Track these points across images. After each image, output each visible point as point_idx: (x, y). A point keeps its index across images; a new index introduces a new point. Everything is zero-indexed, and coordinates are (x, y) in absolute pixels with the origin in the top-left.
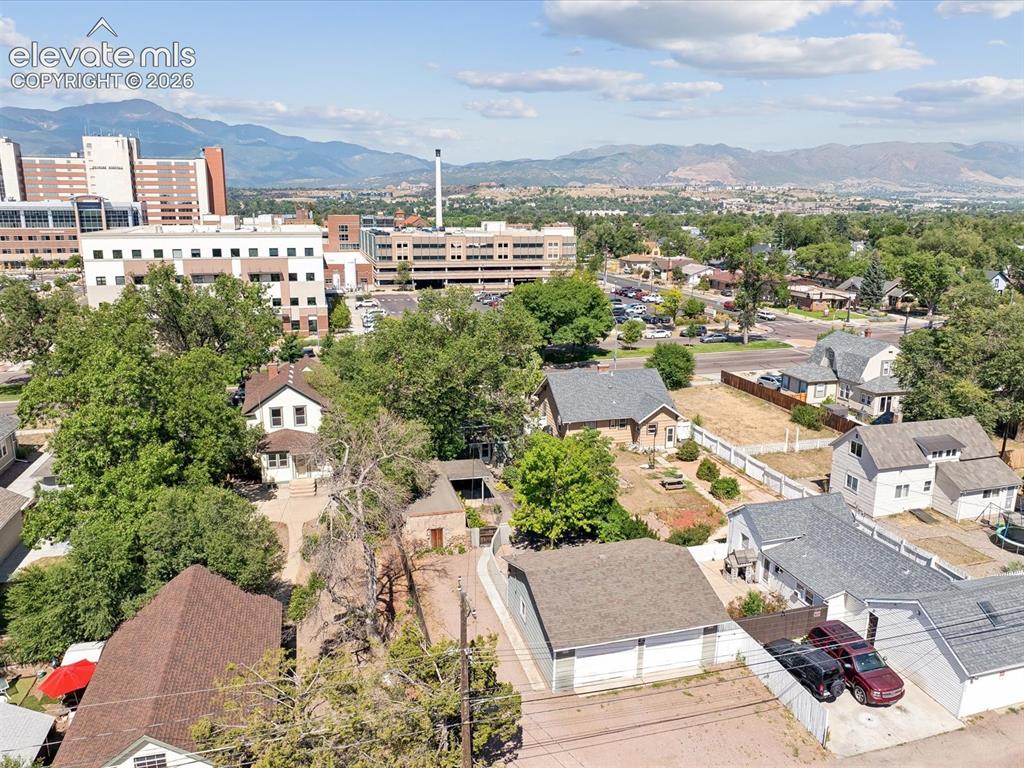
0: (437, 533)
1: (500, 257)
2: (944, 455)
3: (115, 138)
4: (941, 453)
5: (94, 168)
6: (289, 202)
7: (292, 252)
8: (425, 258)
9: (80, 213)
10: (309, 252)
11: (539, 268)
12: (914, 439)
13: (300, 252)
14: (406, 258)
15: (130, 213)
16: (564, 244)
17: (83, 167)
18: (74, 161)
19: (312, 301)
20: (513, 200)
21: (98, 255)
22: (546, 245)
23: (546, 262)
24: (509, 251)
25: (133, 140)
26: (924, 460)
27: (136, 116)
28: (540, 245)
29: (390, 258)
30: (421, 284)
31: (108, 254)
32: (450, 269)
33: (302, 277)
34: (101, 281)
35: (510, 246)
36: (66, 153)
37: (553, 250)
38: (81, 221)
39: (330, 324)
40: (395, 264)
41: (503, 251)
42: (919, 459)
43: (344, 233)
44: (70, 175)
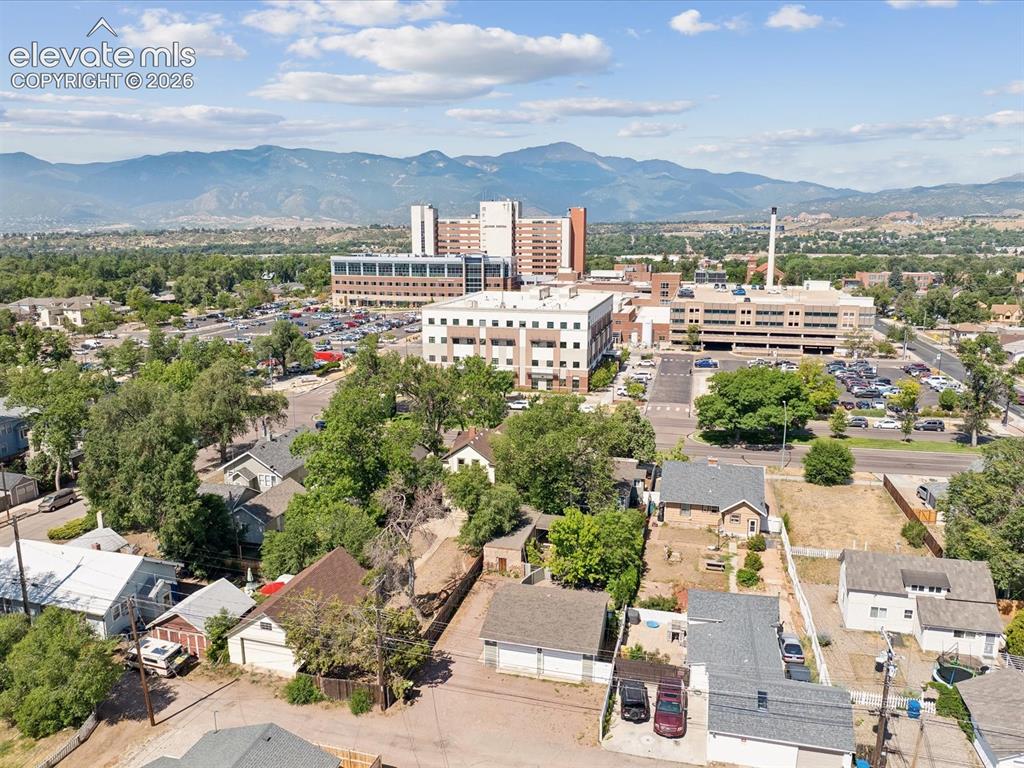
0: (502, 561)
1: (790, 324)
2: (926, 590)
3: (503, 203)
4: (922, 588)
5: (486, 227)
6: (676, 237)
7: (564, 325)
8: (716, 322)
9: (467, 266)
10: (577, 326)
11: (833, 337)
12: (902, 571)
13: (570, 326)
14: (697, 321)
15: (502, 266)
16: (860, 315)
17: (478, 226)
18: (473, 222)
19: (576, 365)
20: (918, 235)
21: (431, 321)
22: (841, 314)
23: (839, 331)
24: (801, 319)
25: (516, 203)
26: (902, 590)
27: (558, 156)
28: (835, 315)
29: (682, 321)
30: (710, 346)
31: (438, 322)
32: (738, 333)
33: (570, 346)
34: (432, 340)
35: (802, 313)
36: (467, 215)
37: (848, 319)
38: (467, 272)
39: (589, 384)
40: (685, 327)
41: (794, 319)
42: (898, 588)
43: (665, 290)
44: (469, 232)
